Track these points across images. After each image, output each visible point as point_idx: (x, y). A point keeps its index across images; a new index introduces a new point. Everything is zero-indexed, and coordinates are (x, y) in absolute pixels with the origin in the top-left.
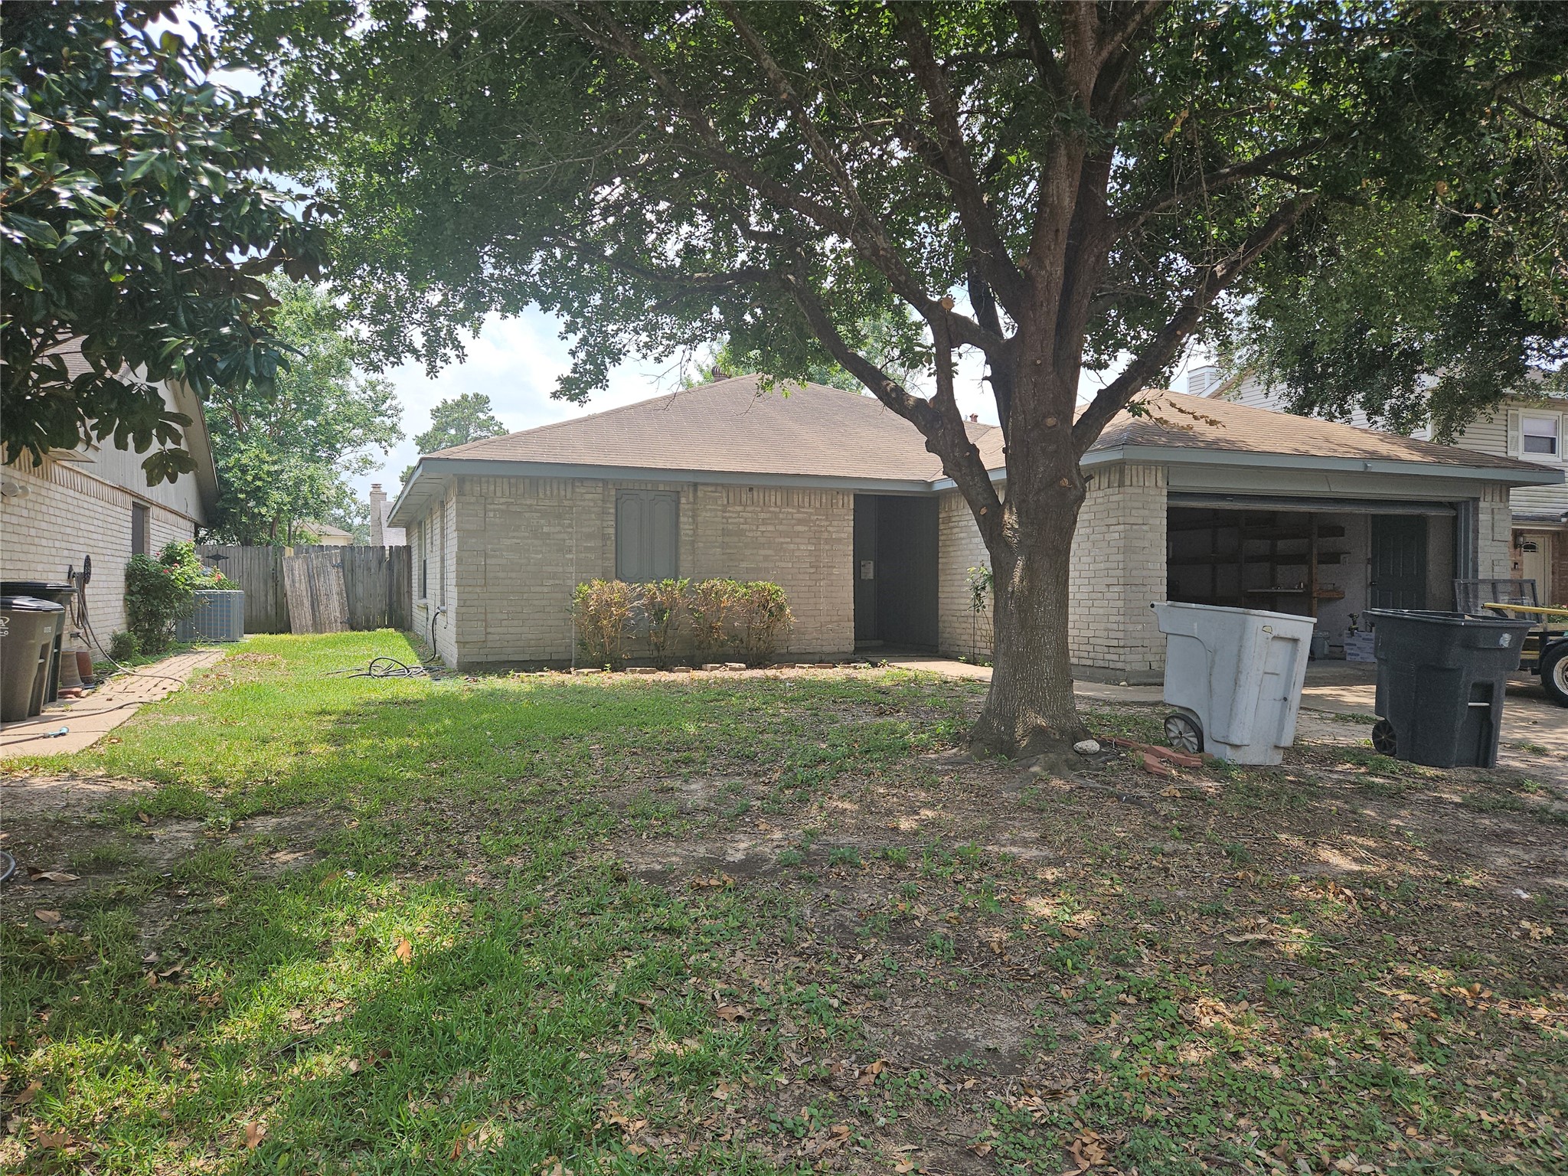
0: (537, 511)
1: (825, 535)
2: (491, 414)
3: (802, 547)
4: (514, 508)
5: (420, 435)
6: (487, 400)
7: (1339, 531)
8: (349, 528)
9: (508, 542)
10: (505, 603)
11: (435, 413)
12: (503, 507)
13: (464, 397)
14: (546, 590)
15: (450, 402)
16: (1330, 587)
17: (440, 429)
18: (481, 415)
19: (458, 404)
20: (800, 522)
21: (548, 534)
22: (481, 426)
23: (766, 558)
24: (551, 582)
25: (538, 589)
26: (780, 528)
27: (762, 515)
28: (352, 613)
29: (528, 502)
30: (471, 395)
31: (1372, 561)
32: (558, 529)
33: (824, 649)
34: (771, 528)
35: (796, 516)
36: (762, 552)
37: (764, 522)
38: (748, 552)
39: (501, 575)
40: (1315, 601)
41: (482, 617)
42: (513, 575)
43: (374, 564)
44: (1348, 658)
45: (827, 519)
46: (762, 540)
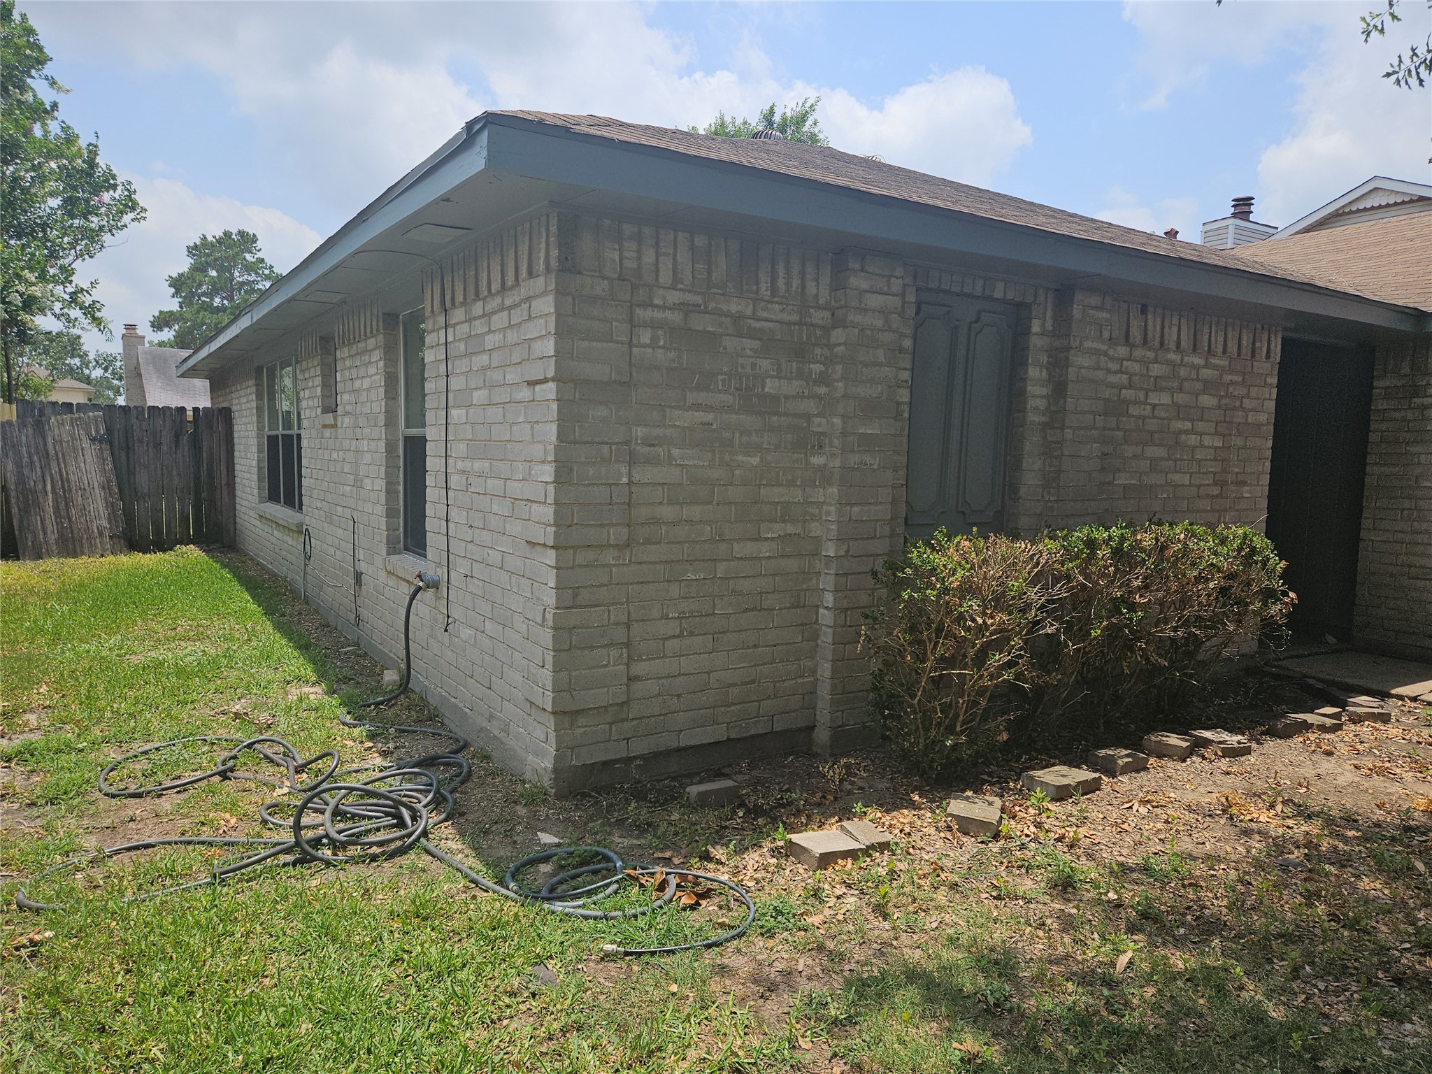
0: (752, 334)
1: (1239, 416)
2: (259, 255)
4: (701, 323)
5: (175, 275)
6: (254, 239)
8: (88, 380)
9: (684, 418)
10: (675, 590)
11: (192, 250)
12: (675, 317)
13: (227, 234)
14: (765, 550)
15: (210, 238)
17: (199, 268)
18: (248, 257)
19: (220, 241)
21: (775, 399)
22: (249, 268)
24: (777, 529)
25: (749, 549)
28: (129, 516)
29: (734, 308)
30: (234, 231)
32: (796, 386)
35: (1203, 373)
38: (1129, 451)
39: (667, 512)
41: (620, 634)
42: (695, 512)
43: (167, 438)
45: (1244, 382)
46: (1152, 425)
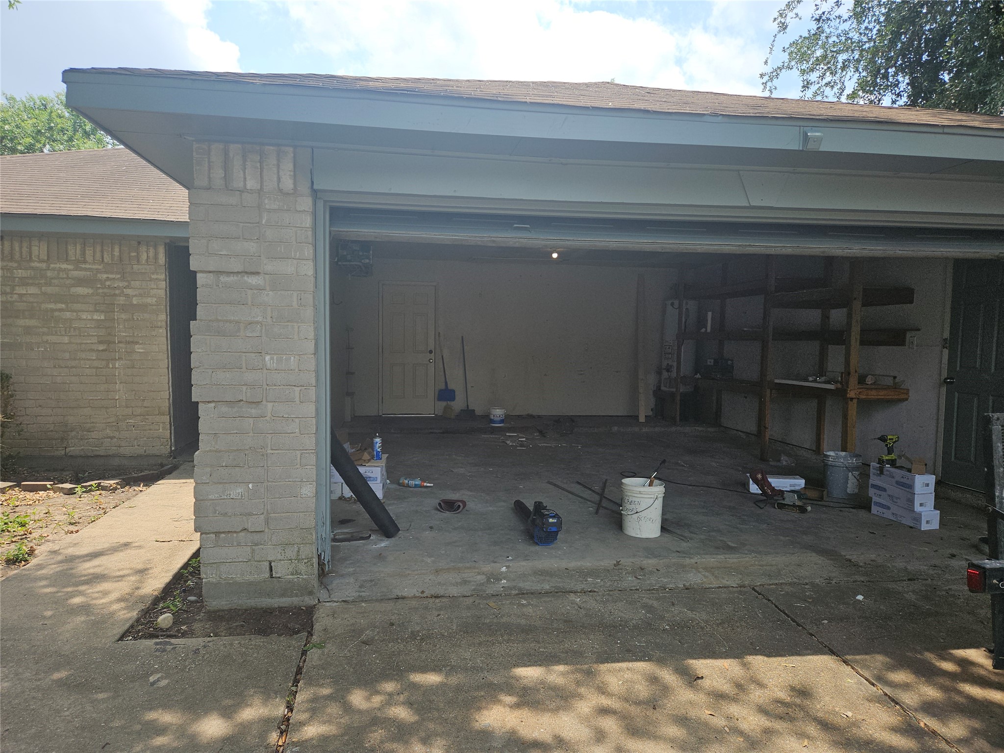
1: (121, 300)
3: (84, 316)
7: (905, 295)
16: (889, 382)
20: (81, 282)
23: (28, 330)
26: (49, 290)
27: (20, 273)
31: (949, 344)
33: (122, 451)
34: (32, 290)
35: (76, 273)
36: (21, 322)
37: (24, 282)
40: (853, 407)
44: (875, 509)
45: (123, 279)
46: (20, 306)
